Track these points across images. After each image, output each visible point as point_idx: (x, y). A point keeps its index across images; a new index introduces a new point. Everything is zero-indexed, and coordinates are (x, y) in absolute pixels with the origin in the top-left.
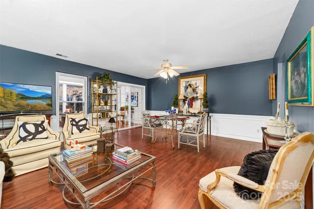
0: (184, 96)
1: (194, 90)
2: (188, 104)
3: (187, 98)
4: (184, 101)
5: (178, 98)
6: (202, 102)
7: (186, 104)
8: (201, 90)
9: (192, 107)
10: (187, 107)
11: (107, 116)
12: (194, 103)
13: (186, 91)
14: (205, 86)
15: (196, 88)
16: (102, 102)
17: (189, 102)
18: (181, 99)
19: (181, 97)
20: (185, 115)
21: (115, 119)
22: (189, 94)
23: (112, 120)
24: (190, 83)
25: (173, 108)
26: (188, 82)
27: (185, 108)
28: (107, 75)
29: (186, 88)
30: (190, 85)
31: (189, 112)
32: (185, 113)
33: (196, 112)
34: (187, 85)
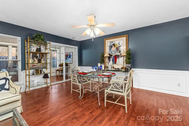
0: (109, 54)
1: (117, 49)
2: (113, 61)
3: (112, 55)
4: (109, 58)
5: (104, 56)
6: (125, 59)
7: (111, 61)
8: (123, 49)
9: (115, 63)
10: (112, 63)
11: (41, 72)
12: (117, 60)
13: (110, 50)
14: (127, 45)
15: (120, 47)
16: (35, 59)
17: (113, 59)
18: (107, 57)
19: (106, 55)
20: (110, 71)
21: (49, 75)
22: (113, 52)
23: (46, 76)
24: (114, 43)
25: (99, 65)
26: (112, 42)
27: (110, 64)
28: (39, 36)
29: (111, 47)
30: (114, 45)
31: (113, 67)
32: (110, 68)
33: (120, 67)
34: (112, 45)
